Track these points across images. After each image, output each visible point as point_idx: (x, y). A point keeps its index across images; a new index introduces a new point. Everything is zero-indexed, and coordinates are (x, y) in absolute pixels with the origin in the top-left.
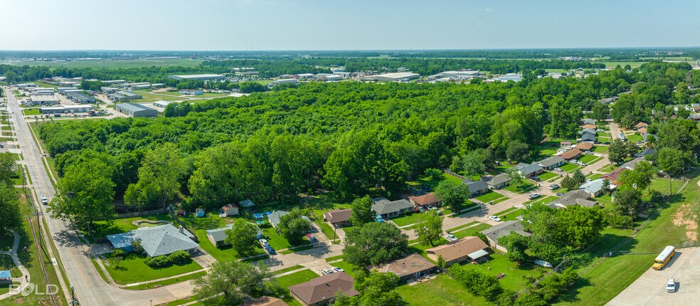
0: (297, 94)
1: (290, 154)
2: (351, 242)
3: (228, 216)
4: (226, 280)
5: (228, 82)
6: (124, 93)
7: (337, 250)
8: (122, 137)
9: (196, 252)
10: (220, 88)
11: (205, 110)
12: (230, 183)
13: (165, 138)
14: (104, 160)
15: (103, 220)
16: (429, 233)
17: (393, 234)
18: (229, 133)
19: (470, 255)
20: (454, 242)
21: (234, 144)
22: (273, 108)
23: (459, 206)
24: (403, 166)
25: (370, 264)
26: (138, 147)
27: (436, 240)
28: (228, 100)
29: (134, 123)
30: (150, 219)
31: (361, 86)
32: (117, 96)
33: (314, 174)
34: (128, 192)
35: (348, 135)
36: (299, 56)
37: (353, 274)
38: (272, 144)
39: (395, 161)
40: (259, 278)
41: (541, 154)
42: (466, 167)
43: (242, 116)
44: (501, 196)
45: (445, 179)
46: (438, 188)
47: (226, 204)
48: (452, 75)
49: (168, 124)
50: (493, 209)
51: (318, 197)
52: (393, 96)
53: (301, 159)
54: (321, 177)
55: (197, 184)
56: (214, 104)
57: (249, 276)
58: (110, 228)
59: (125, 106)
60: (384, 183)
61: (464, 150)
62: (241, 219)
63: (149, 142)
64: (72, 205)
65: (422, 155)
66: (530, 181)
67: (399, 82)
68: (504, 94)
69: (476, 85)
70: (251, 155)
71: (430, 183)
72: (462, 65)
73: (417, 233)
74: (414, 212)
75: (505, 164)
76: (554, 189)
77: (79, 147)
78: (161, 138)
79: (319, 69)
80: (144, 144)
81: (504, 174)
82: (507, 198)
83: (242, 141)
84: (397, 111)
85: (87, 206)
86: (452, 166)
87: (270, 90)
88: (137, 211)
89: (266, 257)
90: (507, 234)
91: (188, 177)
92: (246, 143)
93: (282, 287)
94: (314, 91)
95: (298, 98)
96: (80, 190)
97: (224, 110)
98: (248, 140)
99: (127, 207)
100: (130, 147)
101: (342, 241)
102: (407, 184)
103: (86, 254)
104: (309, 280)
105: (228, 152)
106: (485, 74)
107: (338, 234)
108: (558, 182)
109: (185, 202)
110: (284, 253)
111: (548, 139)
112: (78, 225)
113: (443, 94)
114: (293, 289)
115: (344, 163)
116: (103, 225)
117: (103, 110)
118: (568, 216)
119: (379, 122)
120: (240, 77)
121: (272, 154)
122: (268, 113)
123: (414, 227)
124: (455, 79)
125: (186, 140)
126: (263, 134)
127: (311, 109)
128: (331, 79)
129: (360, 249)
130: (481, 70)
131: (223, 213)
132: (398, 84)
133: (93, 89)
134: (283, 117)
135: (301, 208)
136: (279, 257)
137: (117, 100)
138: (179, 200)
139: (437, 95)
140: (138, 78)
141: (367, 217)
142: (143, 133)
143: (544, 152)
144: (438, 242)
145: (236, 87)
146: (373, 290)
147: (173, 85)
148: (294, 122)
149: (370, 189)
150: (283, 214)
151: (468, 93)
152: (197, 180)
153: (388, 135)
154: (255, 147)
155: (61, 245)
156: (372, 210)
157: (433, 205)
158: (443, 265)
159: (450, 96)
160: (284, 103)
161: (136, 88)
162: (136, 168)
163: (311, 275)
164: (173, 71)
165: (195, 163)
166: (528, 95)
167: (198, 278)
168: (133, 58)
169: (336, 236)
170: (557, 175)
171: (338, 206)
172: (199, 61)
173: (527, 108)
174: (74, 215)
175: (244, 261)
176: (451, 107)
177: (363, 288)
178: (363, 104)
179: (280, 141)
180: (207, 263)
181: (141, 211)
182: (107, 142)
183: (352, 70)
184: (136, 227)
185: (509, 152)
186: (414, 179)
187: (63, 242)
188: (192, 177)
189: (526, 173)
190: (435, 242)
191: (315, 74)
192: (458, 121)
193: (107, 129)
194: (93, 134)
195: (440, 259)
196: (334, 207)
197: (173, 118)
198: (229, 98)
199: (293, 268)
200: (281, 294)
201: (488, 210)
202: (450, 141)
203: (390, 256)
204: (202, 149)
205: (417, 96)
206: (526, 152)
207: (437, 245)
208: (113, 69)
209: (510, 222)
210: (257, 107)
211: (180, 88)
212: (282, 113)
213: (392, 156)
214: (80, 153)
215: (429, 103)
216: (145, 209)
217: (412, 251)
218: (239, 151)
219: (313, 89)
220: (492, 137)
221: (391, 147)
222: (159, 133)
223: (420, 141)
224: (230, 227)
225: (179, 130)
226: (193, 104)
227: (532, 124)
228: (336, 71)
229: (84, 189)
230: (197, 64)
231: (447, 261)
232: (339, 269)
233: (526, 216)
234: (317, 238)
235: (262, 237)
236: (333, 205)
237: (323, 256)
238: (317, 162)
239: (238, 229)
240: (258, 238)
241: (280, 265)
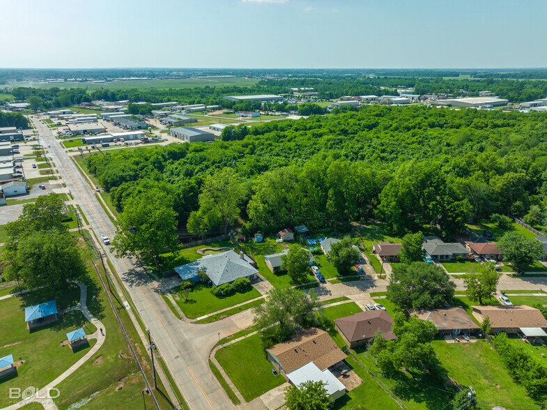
0: (357, 118)
1: (345, 181)
2: (397, 279)
3: (284, 241)
4: (281, 308)
5: (285, 104)
6: (178, 117)
7: (382, 285)
8: (180, 164)
9: (254, 279)
10: (278, 110)
11: (263, 133)
12: (287, 208)
13: (223, 162)
14: (164, 189)
15: (169, 252)
16: (480, 288)
17: (443, 279)
18: (286, 157)
19: (523, 329)
20: (507, 307)
21: (291, 169)
22: (331, 132)
24: (465, 206)
25: (412, 307)
26: (197, 173)
27: (487, 297)
28: (286, 123)
29: (191, 148)
30: (213, 247)
31: (431, 112)
32: (171, 120)
33: (368, 203)
34: (191, 220)
35: (409, 165)
36: (363, 75)
37: (394, 316)
38: (328, 170)
39: (457, 199)
40: (310, 307)
43: (300, 140)
45: (514, 230)
46: (503, 239)
47: (282, 229)
49: (226, 148)
51: (369, 227)
52: (468, 125)
53: (357, 187)
54: (375, 207)
55: (256, 209)
56: (272, 127)
57: (301, 305)
58: (176, 259)
59: (180, 130)
60: (440, 222)
62: (296, 245)
63: (207, 167)
64: (136, 240)
65: (491, 197)
67: (478, 109)
70: (308, 180)
71: (495, 230)
73: (466, 284)
74: (467, 260)
77: (135, 178)
78: (219, 163)
79: (385, 90)
80: (202, 170)
83: (299, 166)
84: (470, 143)
85: (151, 240)
86: (528, 217)
87: (329, 113)
88: (201, 239)
89: (316, 285)
91: (247, 202)
92: (303, 168)
93: (329, 319)
94: (377, 115)
95: (358, 122)
96: (142, 224)
97: (282, 133)
98: (305, 165)
99: (191, 235)
100: (189, 174)
101: (388, 277)
102: (467, 227)
103: (156, 291)
104: (353, 314)
105: (284, 177)
107: (385, 269)
109: (244, 227)
110: (333, 282)
112: (144, 261)
113: (537, 126)
114: (339, 322)
115: (400, 194)
116: (169, 257)
117: (156, 136)
119: (446, 153)
120: (299, 98)
121: (328, 180)
122: (326, 137)
123: (464, 277)
125: (244, 164)
126: (320, 159)
127: (371, 134)
128: (397, 102)
129: (404, 289)
131: (280, 238)
132: (476, 111)
133: (143, 113)
134: (341, 142)
135: (352, 237)
136: (328, 286)
137: (171, 124)
138: (240, 225)
139: (528, 127)
140: (191, 100)
141: (417, 255)
142: (201, 158)
144: (488, 301)
145: (294, 108)
146: (409, 337)
147: (229, 107)
148: (352, 148)
149: (424, 226)
150: (335, 241)
152: (255, 204)
154: (312, 172)
155: (131, 286)
156: (422, 248)
157: (491, 257)
158: (488, 330)
160: (343, 127)
161: (189, 111)
162: (196, 195)
163: (354, 308)
164: (229, 92)
165: (253, 188)
167: (257, 306)
168: (184, 77)
169: (382, 271)
171: (388, 239)
172: (255, 81)
174: (139, 251)
175: (297, 288)
177: (401, 332)
178: (431, 132)
179: (336, 166)
180: (265, 289)
181: (204, 238)
182: (165, 170)
183: (422, 92)
184: (200, 256)
186: (475, 222)
188: (250, 201)
190: (484, 300)
191: (380, 95)
193: (163, 156)
194: (149, 162)
195: (486, 321)
196: (384, 240)
197: (230, 142)
198: (287, 120)
199: (340, 299)
200: (327, 327)
202: (532, 186)
203: (433, 303)
204: (259, 173)
205: (499, 126)
207: (486, 305)
208: (162, 90)
210: (315, 131)
211: (236, 110)
212: (340, 137)
213: (454, 193)
214: (137, 184)
215: (514, 137)
216: (208, 236)
217: (457, 303)
218: (296, 176)
219: (376, 113)
221: (455, 183)
222: (217, 158)
223: (492, 180)
224: (286, 252)
225: (236, 154)
226: (250, 127)
228: (403, 93)
229: (146, 222)
230: (254, 84)
231: (493, 326)
232: (382, 306)
234: (364, 269)
235: (315, 264)
236: (383, 238)
237: (368, 290)
238: (373, 191)
239: (292, 255)
240: (310, 264)
241: (328, 295)
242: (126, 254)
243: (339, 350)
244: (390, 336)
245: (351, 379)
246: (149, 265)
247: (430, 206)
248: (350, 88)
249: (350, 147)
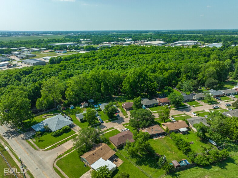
0: (110, 51)
1: (108, 78)
2: (133, 117)
3: (84, 107)
4: (85, 137)
5: (78, 46)
6: (26, 54)
7: (127, 120)
8: (29, 77)
9: (72, 126)
10: (75, 49)
11: (69, 60)
12: (83, 92)
13: (51, 74)
14: (22, 89)
15: (28, 119)
16: (164, 116)
17: (149, 114)
18: (81, 70)
19: (180, 129)
20: (174, 122)
21: (84, 75)
22: (100, 58)
23: (178, 105)
24: (155, 84)
25: (139, 127)
26: (38, 80)
27: (166, 119)
28: (79, 55)
29: (34, 69)
30: (50, 114)
31: (139, 48)
32: (22, 56)
33: (118, 87)
34: (37, 103)
35: (133, 70)
36: (111, 33)
37: (133, 132)
38: (100, 74)
39: (152, 82)
40: (98, 134)
41: (224, 87)
42: (184, 87)
43: (87, 62)
44: (199, 103)
45: (174, 92)
46: (170, 96)
47: (82, 102)
48: (183, 43)
49: (52, 67)
50: (194, 109)
51: (120, 97)
52: (154, 53)
53: (113, 80)
54: (121, 88)
55: (69, 94)
56: (73, 57)
57: (94, 134)
58: (32, 122)
59: (27, 60)
60: (147, 92)
61: (184, 79)
62: (89, 108)
63: (43, 77)
64: (9, 115)
65: (164, 80)
66: (215, 99)
68: (209, 54)
69: (195, 48)
70: (92, 79)
71: (167, 93)
72: (189, 38)
73: (159, 115)
74: (158, 106)
75: (203, 89)
76: (227, 106)
77: (6, 85)
78: (49, 75)
79: (120, 39)
80: (41, 78)
81: (202, 93)
82: (201, 105)
83: (87, 73)
84: (155, 59)
85: (18, 114)
86: (177, 86)
87: (98, 49)
88: (43, 111)
89: (100, 124)
90: (198, 123)
91: (65, 92)
92: (89, 74)
93: (107, 138)
94: (118, 50)
95: (111, 53)
96: (12, 107)
97: (78, 59)
99: (38, 110)
100: (34, 81)
101: (129, 116)
102: (157, 93)
103: (23, 139)
104: (117, 134)
105: (81, 79)
106: (200, 43)
107: (127, 113)
108: (231, 103)
109: (65, 103)
110: (107, 122)
111: (230, 79)
112: (15, 125)
113: (177, 52)
114: (111, 139)
115: (130, 82)
116: (28, 122)
117: (15, 64)
118: (232, 121)
119: (146, 64)
120: (84, 43)
121: (100, 78)
122: (98, 60)
123: (158, 112)
124: (184, 45)
125: (62, 74)
126: (96, 70)
127: (116, 58)
128: (125, 44)
129: (136, 120)
130: (198, 41)
131: (82, 106)
132: (156, 47)
133: (6, 53)
134: (104, 62)
135: (113, 102)
136: (105, 124)
137: (22, 58)
138: (62, 102)
139: (174, 52)
140: (32, 46)
141: (139, 106)
142: (40, 73)
143: (226, 86)
144: (167, 120)
145: (83, 48)
146: (140, 140)
147: (52, 49)
148: (109, 64)
149: (141, 94)
150: (106, 104)
151: (190, 52)
152: (69, 92)
153: (150, 70)
154: (93, 76)
155: (8, 139)
156: (141, 103)
157: (167, 103)
158: (168, 132)
159: (181, 53)
160: (105, 55)
161: (32, 51)
162: (39, 91)
163: (117, 132)
164: (51, 42)
165: (67, 85)
166: (223, 55)
167: (74, 138)
168: (27, 35)
169: (127, 114)
170: (231, 99)
171: (128, 101)
172: (63, 37)
173: (221, 62)
174: (12, 121)
175: (92, 127)
176: (180, 59)
177: (136, 138)
178: (140, 56)
179: (103, 72)
180: (77, 130)
181: (45, 111)
182: (21, 80)
183: (135, 40)
184: (44, 119)
185: (206, 83)
186: (160, 90)
187: (9, 136)
188: (66, 91)
189: (214, 95)
190: (166, 120)
191: (118, 42)
192: (183, 65)
193: (20, 73)
194: (12, 77)
195: (167, 128)
197: (54, 65)
198: (80, 53)
199: (110, 129)
200: (106, 141)
201: (191, 109)
202: (178, 74)
203: (147, 124)
204: (69, 78)
205: (165, 52)
206: (216, 84)
207: (167, 122)
208: (16, 41)
209: (201, 117)
210: (93, 58)
211: (55, 50)
212: (104, 60)
213: (151, 80)
214: (7, 88)
215: (170, 56)
216: (47, 109)
217: (156, 123)
218: (86, 78)
219: (118, 49)
220: (199, 75)
221: (151, 75)
222: (48, 72)
223: (164, 74)
224: (85, 112)
225: (57, 70)
226: (63, 57)
227: (222, 70)
228: (128, 40)
229: (14, 106)
230: (63, 38)
231: (170, 130)
232: (128, 129)
233: (209, 116)
234: (119, 115)
235: (98, 115)
236: (126, 101)
237: (122, 123)
238: (119, 82)
239: (88, 113)
240: (96, 116)
241: (106, 128)
242: (4, 123)
243: (112, 150)
244: (132, 141)
245: (118, 162)
246: (17, 127)
247: (142, 86)
248: (106, 39)
249: (108, 64)
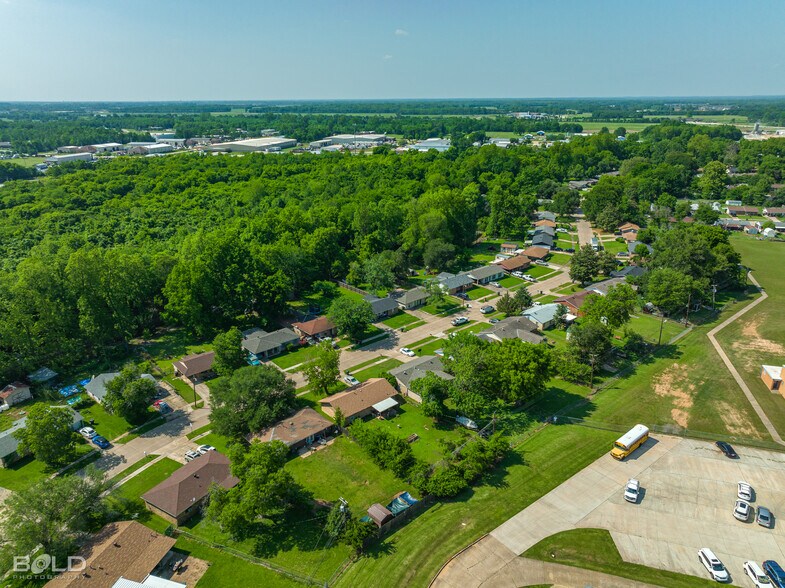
0: (96, 179)
1: (102, 280)
2: (219, 401)
3: (13, 406)
4: (38, 521)
7: (201, 417)
16: (322, 375)
17: (275, 381)
19: (375, 406)
20: (355, 387)
22: (55, 206)
23: (361, 335)
24: (281, 279)
25: (249, 431)
27: (332, 385)
31: (207, 161)
33: (148, 305)
35: (195, 238)
36: (88, 112)
37: (229, 453)
38: (67, 267)
39: (269, 273)
40: (94, 496)
41: (472, 260)
42: (368, 277)
44: (415, 319)
45: (340, 295)
46: (332, 308)
48: (345, 141)
50: (405, 338)
51: (161, 340)
52: (259, 175)
53: (124, 285)
54: (161, 309)
57: (77, 498)
60: (256, 307)
61: (365, 253)
62: (39, 405)
65: (307, 261)
66: (454, 300)
67: (265, 153)
68: (423, 171)
69: (382, 156)
70: (32, 292)
71: (321, 301)
72: (360, 126)
73: (306, 377)
74: (300, 346)
75: (421, 274)
76: (487, 313)
79: (130, 134)
81: (420, 287)
82: (423, 323)
83: (8, 271)
84: (266, 197)
86: (349, 276)
87: (43, 175)
89: (96, 456)
90: (422, 375)
93: (132, 499)
94: (128, 173)
95: (99, 186)
98: (18, 267)
101: (207, 402)
102: (289, 306)
104: (169, 475)
106: (394, 140)
107: (199, 393)
108: (493, 303)
110: (123, 441)
111: (483, 239)
113: (333, 169)
114: (149, 497)
115: (193, 282)
118: (503, 353)
119: (240, 215)
121: (71, 283)
122: (47, 216)
123: (302, 368)
124: (350, 147)
126: (46, 253)
127: (126, 202)
128: (154, 151)
129: (233, 411)
130: (388, 133)
132: (263, 156)
134: (78, 220)
135: (137, 362)
136: (117, 450)
139: (324, 171)
141: (237, 360)
143: (477, 258)
144: (334, 388)
146: (256, 472)
148: (100, 226)
149: (237, 318)
150: (110, 377)
151: (369, 168)
153: (255, 234)
154: (36, 277)
156: (243, 348)
157: (326, 334)
158: (343, 424)
159: (344, 173)
160: (76, 196)
166: (458, 172)
169: (196, 397)
170: (492, 292)
171: (193, 350)
173: (455, 192)
175: (61, 475)
176: (344, 190)
177: (244, 472)
178: (213, 189)
179: (80, 260)
183: (187, 135)
185: (427, 256)
186: (297, 297)
189: (450, 288)
190: (331, 388)
191: (124, 142)
192: (356, 209)
195: (338, 413)
196: (188, 352)
199: (142, 462)
200: (133, 512)
201: (398, 339)
202: (345, 240)
203: (274, 415)
205: (294, 173)
206: (451, 256)
207: (333, 393)
209: (427, 358)
210: (23, 208)
212: (74, 212)
213: (264, 265)
215: (313, 184)
217: (303, 404)
218: (5, 289)
219: (125, 169)
220: (404, 234)
221: (262, 252)
223: (303, 241)
224: (22, 424)
227: (460, 215)
228: (160, 137)
231: (346, 416)
232: (208, 447)
233: (448, 350)
234: (169, 404)
235: (83, 424)
236: (186, 350)
237: (182, 431)
238: (151, 286)
239: (36, 424)
240: (76, 427)
241: (122, 463)
243: (161, 537)
244: (229, 483)
245: (191, 570)
248: (71, 132)
249: (96, 226)
